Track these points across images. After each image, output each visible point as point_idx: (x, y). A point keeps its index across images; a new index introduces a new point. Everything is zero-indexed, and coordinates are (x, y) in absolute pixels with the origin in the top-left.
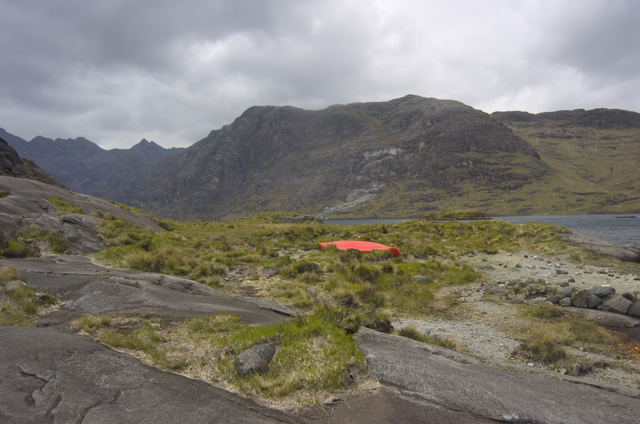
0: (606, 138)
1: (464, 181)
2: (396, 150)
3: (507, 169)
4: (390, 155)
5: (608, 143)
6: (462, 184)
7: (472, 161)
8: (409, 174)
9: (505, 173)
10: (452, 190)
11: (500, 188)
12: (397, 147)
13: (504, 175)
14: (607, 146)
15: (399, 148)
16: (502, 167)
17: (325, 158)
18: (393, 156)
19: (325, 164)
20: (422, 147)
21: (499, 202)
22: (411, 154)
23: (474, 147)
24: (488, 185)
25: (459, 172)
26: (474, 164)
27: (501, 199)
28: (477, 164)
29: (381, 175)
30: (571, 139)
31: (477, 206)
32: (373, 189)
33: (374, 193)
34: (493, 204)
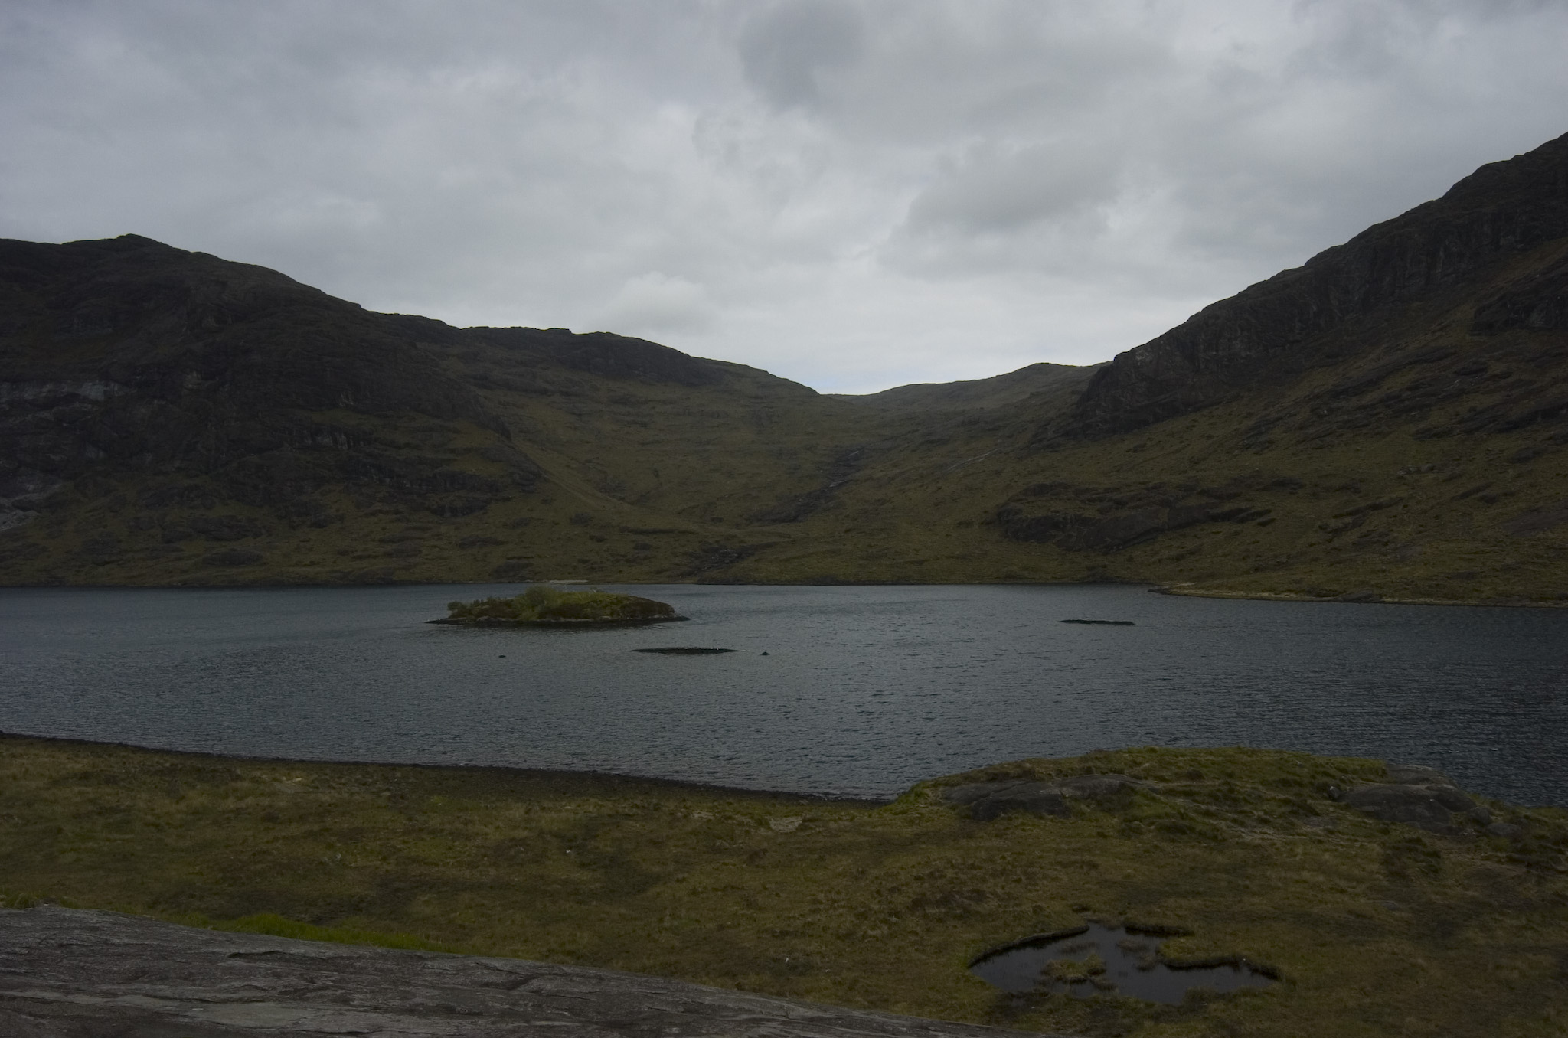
0: (623, 401)
1: (326, 488)
2: (102, 388)
3: (442, 461)
4: (85, 400)
5: (629, 413)
6: (322, 494)
7: (347, 436)
8: (149, 457)
9: (437, 471)
10: (292, 509)
11: (429, 509)
12: (105, 377)
13: (435, 475)
14: (628, 419)
15: (116, 381)
16: (430, 455)
18: (94, 403)
20: (190, 386)
21: (435, 546)
22: (156, 401)
23: (348, 400)
24: (395, 500)
25: (308, 462)
26: (352, 444)
27: (436, 538)
28: (362, 443)
29: (52, 456)
30: (550, 396)
31: (377, 556)
32: (28, 495)
33: (30, 509)
34: (420, 551)
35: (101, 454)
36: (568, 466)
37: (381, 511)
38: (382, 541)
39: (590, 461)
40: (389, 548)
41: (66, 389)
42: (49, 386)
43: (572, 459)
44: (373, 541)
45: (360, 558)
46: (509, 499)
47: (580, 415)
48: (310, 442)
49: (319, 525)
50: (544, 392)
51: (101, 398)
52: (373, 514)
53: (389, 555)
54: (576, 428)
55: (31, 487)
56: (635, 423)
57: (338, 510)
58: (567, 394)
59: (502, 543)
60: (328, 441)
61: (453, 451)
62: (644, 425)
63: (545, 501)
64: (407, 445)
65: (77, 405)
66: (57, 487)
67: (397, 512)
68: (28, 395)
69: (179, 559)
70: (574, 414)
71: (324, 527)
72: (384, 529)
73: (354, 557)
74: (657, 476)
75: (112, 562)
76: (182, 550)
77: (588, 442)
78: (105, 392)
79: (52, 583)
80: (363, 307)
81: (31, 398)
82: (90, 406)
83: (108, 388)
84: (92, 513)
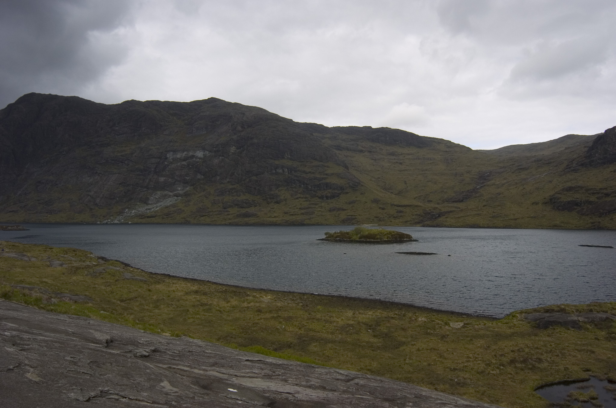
0: (392, 154)
1: (280, 189)
2: (202, 153)
3: (323, 178)
4: (197, 157)
5: (395, 159)
6: (279, 191)
7: (288, 169)
8: (218, 178)
9: (321, 182)
10: (268, 196)
11: (317, 196)
12: (204, 149)
13: (320, 184)
14: (394, 161)
15: (207, 150)
16: (318, 176)
17: (121, 156)
18: (200, 158)
19: (122, 162)
20: (232, 151)
21: (320, 211)
22: (221, 157)
23: (288, 155)
24: (305, 193)
25: (274, 179)
26: (289, 172)
27: (320, 208)
28: (293, 172)
29: (186, 178)
30: (364, 153)
31: (298, 214)
32: (178, 192)
33: (179, 197)
34: (314, 213)
35: (202, 177)
36: (371, 180)
37: (300, 197)
38: (300, 209)
39: (379, 178)
40: (303, 211)
41: (191, 154)
42: (185, 153)
43: (372, 177)
44: (297, 208)
45: (292, 215)
46: (347, 193)
47: (375, 160)
48: (274, 171)
49: (277, 202)
50: (361, 151)
51: (202, 156)
52: (297, 198)
53: (302, 214)
54: (374, 165)
55: (179, 189)
56: (397, 162)
57: (284, 197)
58: (370, 152)
59: (345, 210)
60: (280, 171)
61: (327, 174)
62: (401, 163)
63: (362, 194)
64: (310, 172)
65: (194, 159)
66: (188, 188)
67: (306, 198)
68: (179, 156)
69: (228, 215)
70: (373, 159)
71: (279, 203)
72: (301, 204)
73: (290, 215)
74: (406, 184)
75: (206, 216)
76: (230, 212)
77: (378, 171)
78: (204, 154)
79: (186, 223)
80: (293, 121)
81: (180, 157)
82: (199, 159)
83: (204, 153)
84: (199, 198)
